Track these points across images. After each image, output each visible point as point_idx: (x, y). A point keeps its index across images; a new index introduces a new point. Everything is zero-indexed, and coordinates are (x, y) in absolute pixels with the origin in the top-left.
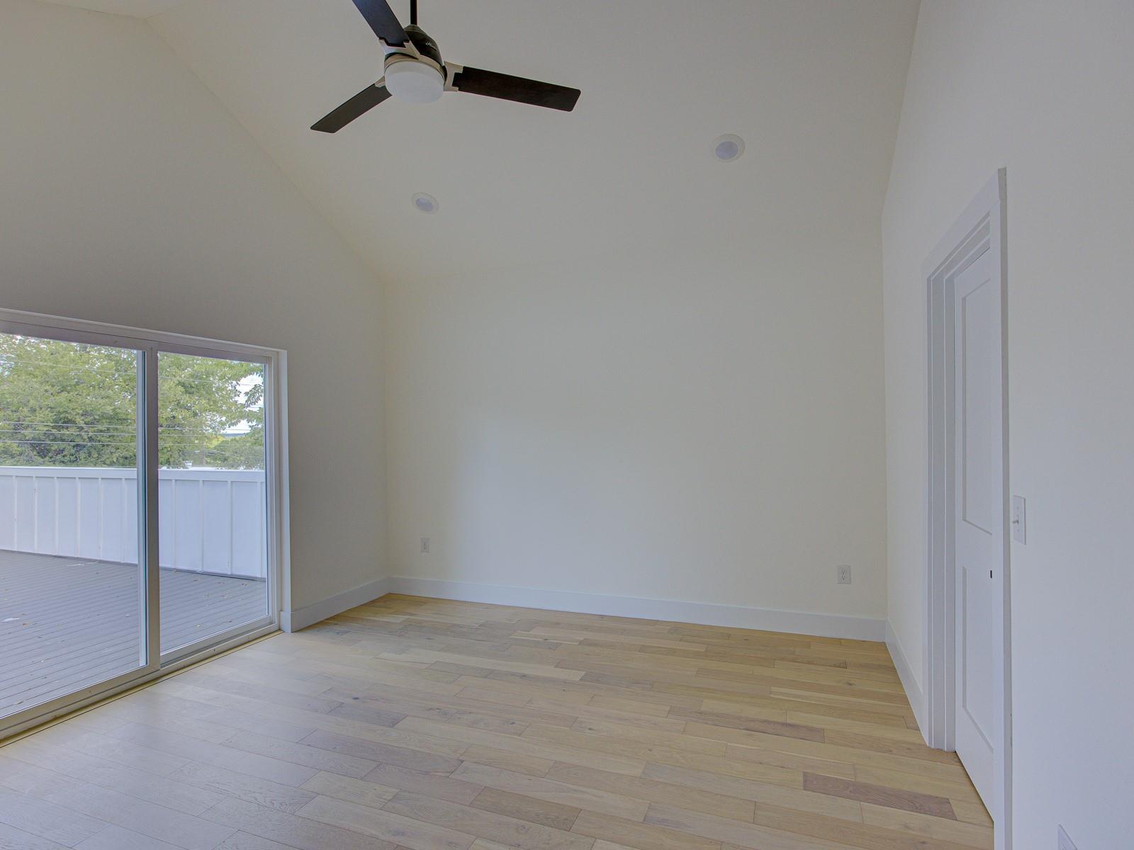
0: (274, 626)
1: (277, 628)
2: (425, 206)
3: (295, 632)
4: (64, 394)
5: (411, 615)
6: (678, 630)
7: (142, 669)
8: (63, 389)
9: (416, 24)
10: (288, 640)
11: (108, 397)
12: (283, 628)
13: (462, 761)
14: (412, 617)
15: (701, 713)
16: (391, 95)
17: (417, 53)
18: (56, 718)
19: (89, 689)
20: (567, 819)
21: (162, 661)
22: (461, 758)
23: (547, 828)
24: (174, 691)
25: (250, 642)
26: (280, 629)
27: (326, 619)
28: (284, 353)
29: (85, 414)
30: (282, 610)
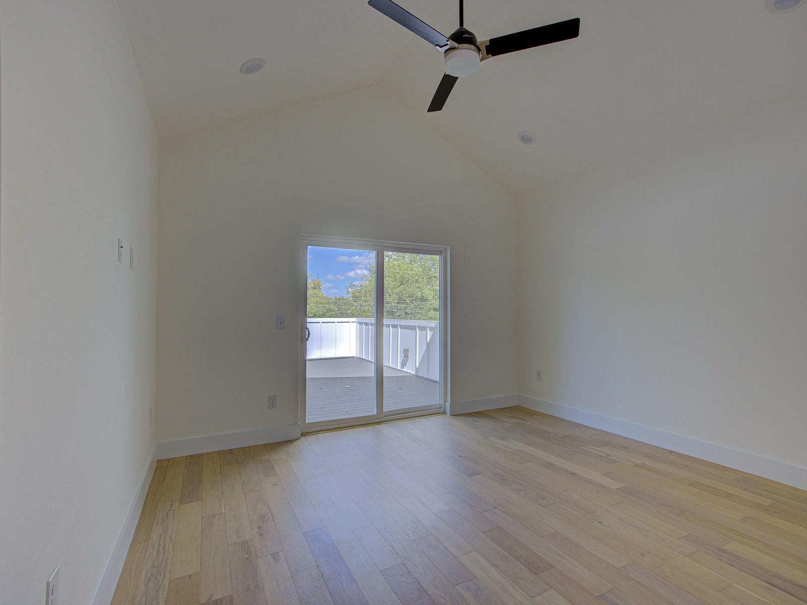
0: (442, 410)
1: (443, 411)
2: (526, 139)
3: (452, 416)
4: (402, 287)
5: (523, 420)
6: (747, 481)
7: (375, 415)
8: (402, 284)
9: (463, 26)
10: (447, 419)
11: (419, 287)
12: (446, 412)
13: (496, 508)
14: (522, 422)
15: (720, 550)
16: (457, 78)
17: (456, 45)
18: (338, 428)
19: (353, 419)
20: (539, 567)
21: (384, 414)
22: (496, 506)
23: (521, 566)
24: (387, 430)
25: (427, 415)
26: (445, 413)
27: (473, 413)
28: (448, 248)
29: (410, 296)
30: (446, 401)
